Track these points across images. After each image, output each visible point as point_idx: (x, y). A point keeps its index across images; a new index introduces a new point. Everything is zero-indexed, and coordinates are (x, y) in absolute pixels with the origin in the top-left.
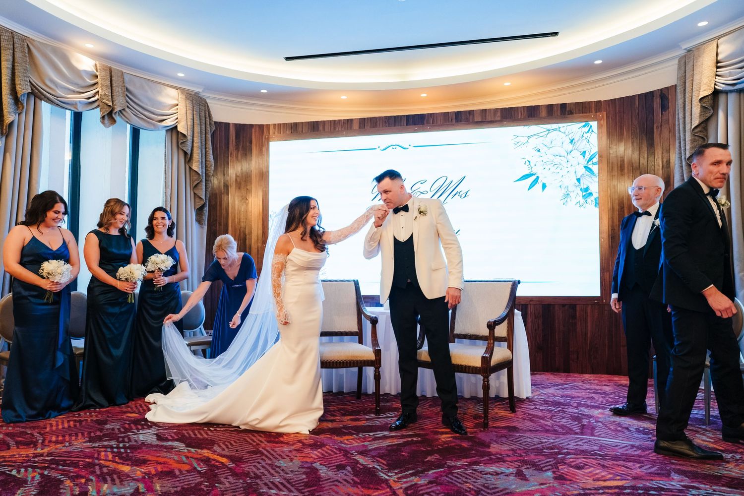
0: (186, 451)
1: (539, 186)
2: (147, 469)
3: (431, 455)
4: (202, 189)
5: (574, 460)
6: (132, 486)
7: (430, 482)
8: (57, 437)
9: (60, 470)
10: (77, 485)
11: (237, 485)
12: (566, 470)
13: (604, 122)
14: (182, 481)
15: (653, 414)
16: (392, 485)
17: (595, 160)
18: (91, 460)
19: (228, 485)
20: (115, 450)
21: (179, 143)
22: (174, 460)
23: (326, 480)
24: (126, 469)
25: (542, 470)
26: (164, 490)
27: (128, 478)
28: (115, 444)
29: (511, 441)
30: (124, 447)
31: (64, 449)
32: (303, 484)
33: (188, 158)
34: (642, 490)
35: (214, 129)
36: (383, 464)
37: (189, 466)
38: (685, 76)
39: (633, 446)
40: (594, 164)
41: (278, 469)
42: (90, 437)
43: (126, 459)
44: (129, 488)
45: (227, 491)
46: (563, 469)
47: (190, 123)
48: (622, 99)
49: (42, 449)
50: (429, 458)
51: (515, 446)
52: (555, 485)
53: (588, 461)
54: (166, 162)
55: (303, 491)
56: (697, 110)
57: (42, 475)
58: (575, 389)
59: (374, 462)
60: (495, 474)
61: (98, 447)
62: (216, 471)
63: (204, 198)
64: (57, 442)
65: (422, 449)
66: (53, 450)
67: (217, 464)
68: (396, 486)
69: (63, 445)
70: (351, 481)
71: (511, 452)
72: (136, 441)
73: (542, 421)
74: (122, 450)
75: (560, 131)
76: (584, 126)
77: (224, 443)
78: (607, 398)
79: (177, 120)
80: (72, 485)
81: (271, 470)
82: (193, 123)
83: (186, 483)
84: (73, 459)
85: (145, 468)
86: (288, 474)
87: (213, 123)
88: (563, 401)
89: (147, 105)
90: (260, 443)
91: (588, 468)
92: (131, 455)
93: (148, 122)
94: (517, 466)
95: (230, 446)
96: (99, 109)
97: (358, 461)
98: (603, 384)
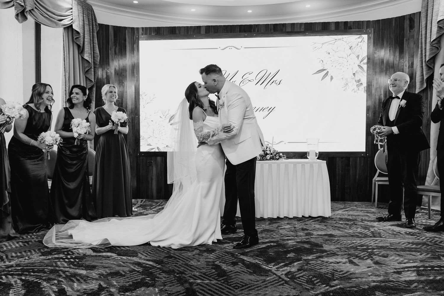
0: (119, 258)
1: (328, 78)
2: (98, 272)
3: (289, 253)
4: (91, 74)
5: (379, 252)
6: (95, 283)
7: (299, 270)
8: (16, 253)
9: (33, 275)
10: (53, 285)
11: (171, 279)
12: (377, 258)
13: (372, 36)
14: (129, 278)
16: (276, 273)
17: (365, 61)
18: (52, 268)
19: (164, 279)
20: (67, 260)
21: (74, 38)
22: (115, 264)
23: (230, 272)
24: (83, 272)
25: (364, 259)
26: (121, 284)
27: (89, 279)
28: (64, 256)
29: (333, 242)
30: (72, 258)
31: (27, 261)
32: (216, 275)
33: (81, 50)
34: (430, 268)
35: (98, 29)
36: (261, 260)
37: (129, 269)
38: (428, 5)
39: (409, 243)
40: (364, 64)
41: (192, 267)
42: (42, 253)
43: (79, 266)
44: (93, 285)
45: (166, 282)
47: (81, 23)
48: (383, 20)
49: (10, 262)
50: (289, 255)
51: (338, 246)
52: (377, 267)
53: (388, 253)
54: (64, 53)
55: (219, 280)
56: (435, 29)
57: (21, 280)
58: (353, 211)
59: (254, 259)
60: (336, 263)
61: (52, 258)
62: (150, 271)
63: (93, 80)
64: (18, 257)
65: (280, 250)
66: (19, 262)
67: (148, 266)
68: (279, 273)
69: (24, 258)
70: (247, 272)
71: (338, 250)
72: (78, 254)
73: (345, 230)
74: (72, 260)
75: (343, 40)
76: (359, 38)
77: (144, 252)
78: (377, 216)
79: (72, 21)
80: (49, 285)
81: (188, 268)
82: (84, 23)
83: (134, 279)
84: (38, 268)
85: (97, 271)
86: (201, 269)
87: (97, 25)
88: (351, 218)
89: (49, 7)
90: (169, 251)
91: (391, 257)
92: (80, 263)
93: (51, 21)
94: (348, 258)
95: (150, 254)
96: (14, 8)
97: (243, 259)
98: (369, 207)
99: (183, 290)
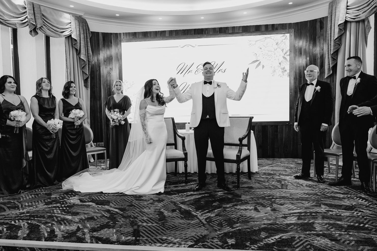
0: (96, 207)
1: (261, 67)
2: (80, 217)
3: (215, 202)
5: (279, 201)
6: (75, 226)
7: (216, 215)
8: (28, 203)
9: (36, 220)
10: (48, 227)
11: (126, 222)
13: (293, 34)
14: (99, 222)
15: (313, 178)
16: (199, 218)
17: (288, 53)
18: (50, 214)
19: (122, 222)
20: (61, 208)
21: (73, 44)
22: (92, 211)
23: (168, 217)
24: (69, 217)
25: (266, 207)
26: (92, 226)
27: (72, 222)
28: (59, 205)
29: (250, 193)
30: (65, 207)
31: (34, 209)
32: (158, 220)
33: (78, 52)
34: (309, 213)
35: (91, 36)
36: (193, 208)
37: (101, 215)
38: (332, 12)
39: (304, 193)
40: (287, 55)
41: (144, 213)
42: (45, 203)
43: (68, 213)
45: (122, 225)
46: (275, 206)
47: (78, 33)
48: (301, 23)
49: (23, 210)
50: (214, 204)
51: (252, 196)
52: (272, 213)
53: (285, 201)
54: (66, 55)
55: (158, 223)
56: (337, 30)
57: (28, 223)
58: (277, 166)
59: (189, 207)
60: (245, 210)
61: (51, 207)
62: (115, 216)
63: (88, 74)
64: (29, 206)
65: (210, 199)
66: (29, 210)
67: (114, 212)
68: (201, 218)
69: (33, 207)
70: (180, 217)
71: (251, 199)
72: (70, 203)
73: (263, 183)
75: (271, 38)
76: (283, 36)
77: (114, 202)
78: (292, 170)
79: (71, 32)
80: (45, 227)
81: (141, 214)
82: (80, 33)
83: (102, 223)
84: (41, 214)
86: (149, 215)
87: (90, 32)
88: (272, 173)
89: (54, 23)
90: (132, 201)
91: (286, 205)
92: (69, 210)
93: (56, 33)
94: (254, 206)
95: (118, 203)
96: (28, 26)
97: (181, 207)
98: (290, 163)
99: (132, 231)
